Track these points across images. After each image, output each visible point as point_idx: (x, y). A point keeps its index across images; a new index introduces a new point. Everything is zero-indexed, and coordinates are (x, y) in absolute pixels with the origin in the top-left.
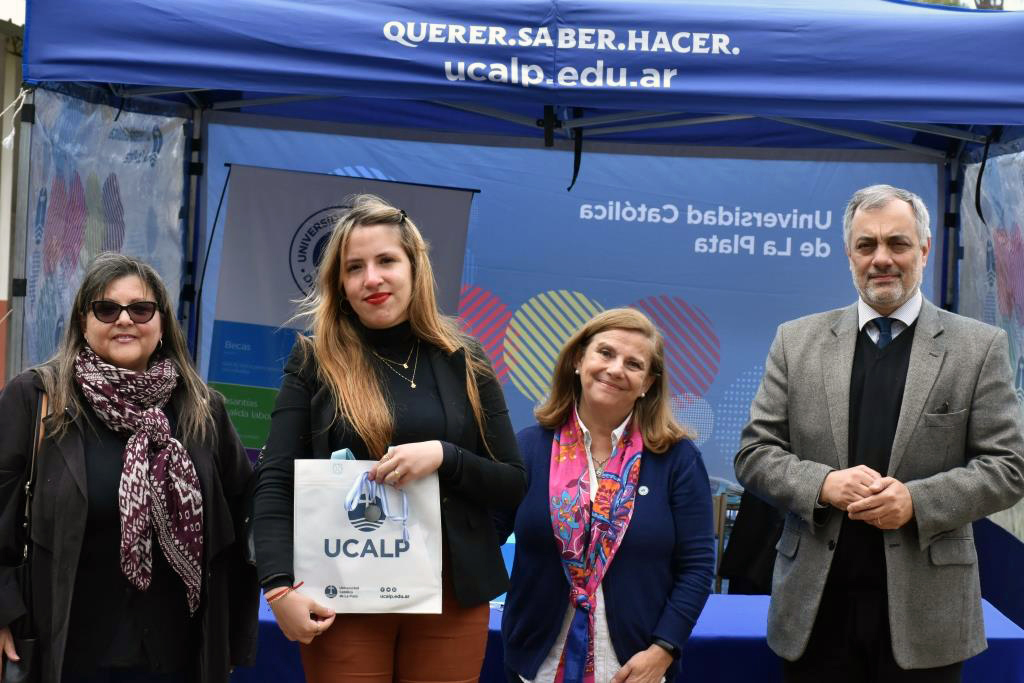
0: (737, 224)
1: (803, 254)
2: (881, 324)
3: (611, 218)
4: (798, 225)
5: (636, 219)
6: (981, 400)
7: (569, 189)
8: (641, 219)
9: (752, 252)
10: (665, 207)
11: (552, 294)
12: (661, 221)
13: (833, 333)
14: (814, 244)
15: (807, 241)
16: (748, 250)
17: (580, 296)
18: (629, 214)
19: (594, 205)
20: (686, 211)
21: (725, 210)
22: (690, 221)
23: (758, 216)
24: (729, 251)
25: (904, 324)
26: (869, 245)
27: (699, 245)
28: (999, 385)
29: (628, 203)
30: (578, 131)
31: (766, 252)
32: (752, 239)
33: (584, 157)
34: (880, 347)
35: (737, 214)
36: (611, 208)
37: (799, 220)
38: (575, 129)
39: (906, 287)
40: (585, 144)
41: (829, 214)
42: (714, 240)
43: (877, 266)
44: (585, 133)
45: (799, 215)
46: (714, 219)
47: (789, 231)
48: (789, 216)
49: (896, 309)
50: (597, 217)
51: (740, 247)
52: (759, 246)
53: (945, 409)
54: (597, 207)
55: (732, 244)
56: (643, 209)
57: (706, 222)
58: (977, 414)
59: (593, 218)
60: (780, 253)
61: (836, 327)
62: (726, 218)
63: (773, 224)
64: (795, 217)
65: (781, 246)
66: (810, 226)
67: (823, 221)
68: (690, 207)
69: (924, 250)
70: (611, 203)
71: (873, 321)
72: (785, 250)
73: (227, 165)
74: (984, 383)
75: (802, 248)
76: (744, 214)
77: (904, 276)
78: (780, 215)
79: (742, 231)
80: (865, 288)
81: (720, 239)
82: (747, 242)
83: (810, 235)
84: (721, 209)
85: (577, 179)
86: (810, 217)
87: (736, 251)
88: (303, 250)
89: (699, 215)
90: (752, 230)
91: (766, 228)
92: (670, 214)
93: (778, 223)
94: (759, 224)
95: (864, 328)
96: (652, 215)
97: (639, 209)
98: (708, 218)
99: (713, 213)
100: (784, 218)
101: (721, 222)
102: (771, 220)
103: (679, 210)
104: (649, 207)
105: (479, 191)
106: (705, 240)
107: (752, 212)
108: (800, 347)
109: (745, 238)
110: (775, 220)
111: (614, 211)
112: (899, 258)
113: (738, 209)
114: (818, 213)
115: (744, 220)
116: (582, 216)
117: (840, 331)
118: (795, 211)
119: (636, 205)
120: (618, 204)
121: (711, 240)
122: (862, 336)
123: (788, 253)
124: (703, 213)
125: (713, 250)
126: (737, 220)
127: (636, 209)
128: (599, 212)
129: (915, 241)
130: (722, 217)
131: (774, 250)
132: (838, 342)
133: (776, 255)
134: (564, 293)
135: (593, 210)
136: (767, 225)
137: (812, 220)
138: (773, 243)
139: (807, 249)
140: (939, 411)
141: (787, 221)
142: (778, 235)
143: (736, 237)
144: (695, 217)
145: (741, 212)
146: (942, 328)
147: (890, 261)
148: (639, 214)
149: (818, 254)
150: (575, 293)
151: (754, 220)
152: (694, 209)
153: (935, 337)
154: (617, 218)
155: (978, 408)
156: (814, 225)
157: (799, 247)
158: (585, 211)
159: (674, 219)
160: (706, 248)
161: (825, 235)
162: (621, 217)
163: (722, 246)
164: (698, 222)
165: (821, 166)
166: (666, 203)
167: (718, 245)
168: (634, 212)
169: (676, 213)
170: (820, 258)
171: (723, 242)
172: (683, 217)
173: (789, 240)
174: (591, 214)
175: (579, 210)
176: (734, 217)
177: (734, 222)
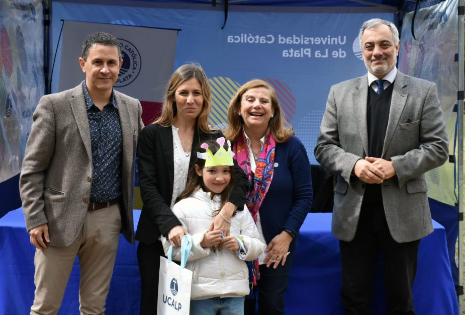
0: (302, 43)
1: (334, 57)
2: (378, 82)
3: (242, 42)
4: (331, 43)
5: (254, 42)
6: (425, 116)
7: (222, 28)
8: (257, 42)
9: (309, 56)
10: (268, 36)
11: (215, 79)
12: (266, 43)
13: (357, 88)
14: (338, 51)
15: (336, 50)
16: (308, 55)
17: (229, 79)
19: (234, 36)
20: (278, 37)
21: (296, 37)
22: (280, 42)
23: (312, 39)
24: (299, 56)
25: (389, 82)
26: (371, 46)
27: (285, 54)
28: (433, 108)
29: (250, 34)
30: (226, 1)
31: (316, 56)
32: (309, 50)
33: (229, 13)
34: (378, 93)
35: (302, 39)
36: (242, 37)
37: (331, 40)
39: (389, 64)
40: (230, 7)
41: (345, 37)
42: (292, 51)
43: (375, 56)
44: (230, 2)
45: (331, 38)
46: (291, 41)
47: (327, 46)
48: (326, 39)
49: (385, 75)
50: (236, 41)
51: (304, 54)
52: (313, 53)
53: (409, 121)
54: (236, 37)
55: (300, 53)
56: (257, 37)
57: (288, 42)
58: (423, 122)
59: (234, 42)
60: (323, 56)
61: (358, 86)
62: (297, 40)
63: (319, 43)
64: (329, 39)
65: (323, 53)
66: (336, 43)
67: (342, 41)
68: (280, 36)
69: (397, 48)
70: (242, 35)
71: (375, 81)
72: (325, 54)
73: (62, 20)
74: (426, 108)
75: (333, 54)
76: (305, 38)
77: (388, 60)
78: (322, 38)
79: (305, 46)
80: (369, 66)
81: (294, 50)
82: (307, 52)
83: (336, 47)
84: (294, 36)
85: (226, 24)
86: (336, 39)
87: (302, 56)
89: (284, 39)
90: (309, 46)
91: (316, 45)
92: (270, 39)
93: (321, 42)
94: (312, 43)
95: (371, 85)
96: (262, 40)
97: (256, 37)
98: (288, 40)
99: (291, 38)
100: (324, 40)
101: (295, 42)
102: (318, 41)
103: (274, 37)
104: (260, 36)
105: (181, 30)
106: (287, 51)
107: (309, 37)
108: (342, 96)
109: (306, 50)
110: (320, 41)
111: (244, 39)
112: (386, 51)
113: (302, 36)
114: (340, 37)
115: (305, 41)
116: (229, 41)
117: (361, 87)
118: (329, 36)
119: (254, 35)
120: (246, 35)
121: (290, 51)
122: (370, 89)
123: (326, 56)
124: (286, 39)
125: (291, 56)
126: (302, 41)
127: (254, 37)
128: (237, 39)
129: (392, 43)
130: (295, 40)
131: (320, 55)
132: (359, 92)
133: (321, 57)
134: (221, 78)
135: (234, 38)
136: (316, 43)
137: (337, 40)
138: (319, 52)
139: (335, 54)
140: (406, 122)
141: (325, 41)
142: (322, 48)
143: (302, 49)
144: (282, 40)
145: (304, 37)
146: (406, 84)
147: (381, 53)
148: (256, 40)
149: (341, 56)
150: (227, 78)
151: (310, 41)
152: (281, 36)
153: (403, 88)
154: (245, 42)
155: (424, 119)
156: (338, 42)
157: (331, 53)
158: (230, 39)
159: (272, 41)
160: (288, 55)
161: (344, 48)
162: (247, 41)
163: (295, 54)
164: (283, 42)
165: (340, 15)
166: (268, 34)
167: (293, 53)
168: (253, 39)
169: (273, 39)
170: (341, 58)
171: (296, 52)
172: (276, 40)
173: (327, 50)
174: (233, 40)
175: (227, 39)
176: (301, 40)
177: (301, 42)
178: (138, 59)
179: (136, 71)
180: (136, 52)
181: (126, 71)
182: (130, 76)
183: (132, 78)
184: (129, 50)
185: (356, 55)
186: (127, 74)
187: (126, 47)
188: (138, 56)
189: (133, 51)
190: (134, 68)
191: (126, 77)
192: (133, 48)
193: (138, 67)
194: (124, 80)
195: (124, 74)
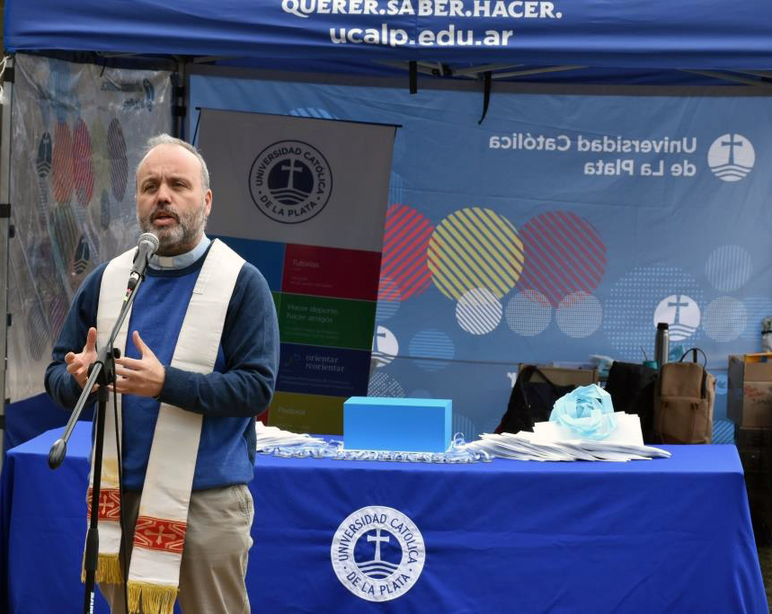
0: (619, 150)
1: (674, 174)
3: (515, 147)
4: (669, 150)
5: (536, 148)
7: (480, 122)
8: (540, 148)
9: (631, 173)
10: (560, 138)
11: (467, 211)
12: (556, 149)
14: (682, 165)
15: (676, 163)
16: (628, 172)
17: (491, 213)
18: (530, 144)
19: (500, 137)
20: (577, 140)
21: (608, 139)
22: (580, 149)
23: (636, 143)
24: (613, 172)
27: (588, 169)
29: (529, 134)
30: (488, 75)
31: (643, 173)
32: (631, 162)
33: (493, 97)
35: (619, 142)
36: (515, 139)
38: (485, 73)
40: (494, 86)
41: (694, 140)
42: (600, 164)
44: (494, 76)
45: (670, 142)
46: (600, 146)
47: (662, 155)
48: (661, 143)
50: (503, 147)
51: (621, 169)
52: (637, 168)
54: (503, 138)
55: (615, 167)
56: (541, 139)
57: (593, 149)
59: (500, 148)
60: (655, 174)
62: (610, 146)
63: (649, 150)
64: (666, 144)
65: (655, 168)
66: (679, 151)
67: (689, 146)
70: (515, 135)
72: (658, 171)
73: (197, 109)
75: (673, 169)
76: (625, 142)
78: (654, 142)
79: (623, 156)
81: (605, 163)
82: (628, 165)
83: (677, 157)
84: (606, 138)
85: (487, 116)
86: (679, 143)
87: (618, 173)
88: (260, 175)
89: (588, 144)
90: (631, 155)
91: (644, 154)
92: (563, 143)
93: (653, 148)
94: (637, 150)
96: (549, 144)
97: (538, 139)
98: (595, 146)
99: (599, 141)
100: (658, 144)
101: (606, 149)
102: (646, 146)
103: (571, 140)
104: (546, 137)
105: (401, 126)
106: (592, 164)
107: (631, 140)
109: (625, 162)
110: (650, 146)
111: (518, 141)
113: (619, 138)
114: (685, 140)
115: (624, 147)
116: (491, 146)
118: (667, 138)
119: (535, 136)
120: (521, 136)
121: (598, 164)
123: (661, 173)
124: (591, 142)
125: (599, 172)
126: (619, 147)
127: (536, 139)
128: (506, 143)
130: (606, 145)
131: (650, 171)
133: (651, 175)
134: (477, 210)
135: (500, 141)
136: (643, 151)
137: (681, 145)
138: (648, 165)
139: (677, 170)
141: (660, 146)
142: (654, 159)
143: (619, 161)
144: (584, 145)
145: (623, 139)
148: (538, 144)
149: (686, 173)
150: (486, 210)
151: (633, 146)
152: (583, 138)
154: (520, 147)
156: (682, 149)
157: (670, 168)
158: (494, 142)
159: (567, 147)
160: (593, 171)
161: (691, 158)
162: (523, 146)
163: (606, 169)
164: (586, 149)
165: (688, 99)
166: (560, 134)
167: (603, 168)
168: (534, 142)
169: (569, 142)
170: (688, 177)
171: (607, 165)
172: (574, 146)
173: (662, 163)
174: (498, 144)
175: (489, 141)
176: (616, 144)
177: (616, 149)
178: (326, 177)
179: (324, 197)
180: (323, 164)
181: (307, 197)
182: (313, 204)
183: (316, 209)
184: (312, 159)
185: (713, 170)
186: (307, 201)
187: (307, 156)
188: (326, 171)
189: (318, 162)
190: (320, 192)
191: (307, 206)
192: (318, 157)
193: (326, 190)
194: (303, 211)
195: (302, 200)
